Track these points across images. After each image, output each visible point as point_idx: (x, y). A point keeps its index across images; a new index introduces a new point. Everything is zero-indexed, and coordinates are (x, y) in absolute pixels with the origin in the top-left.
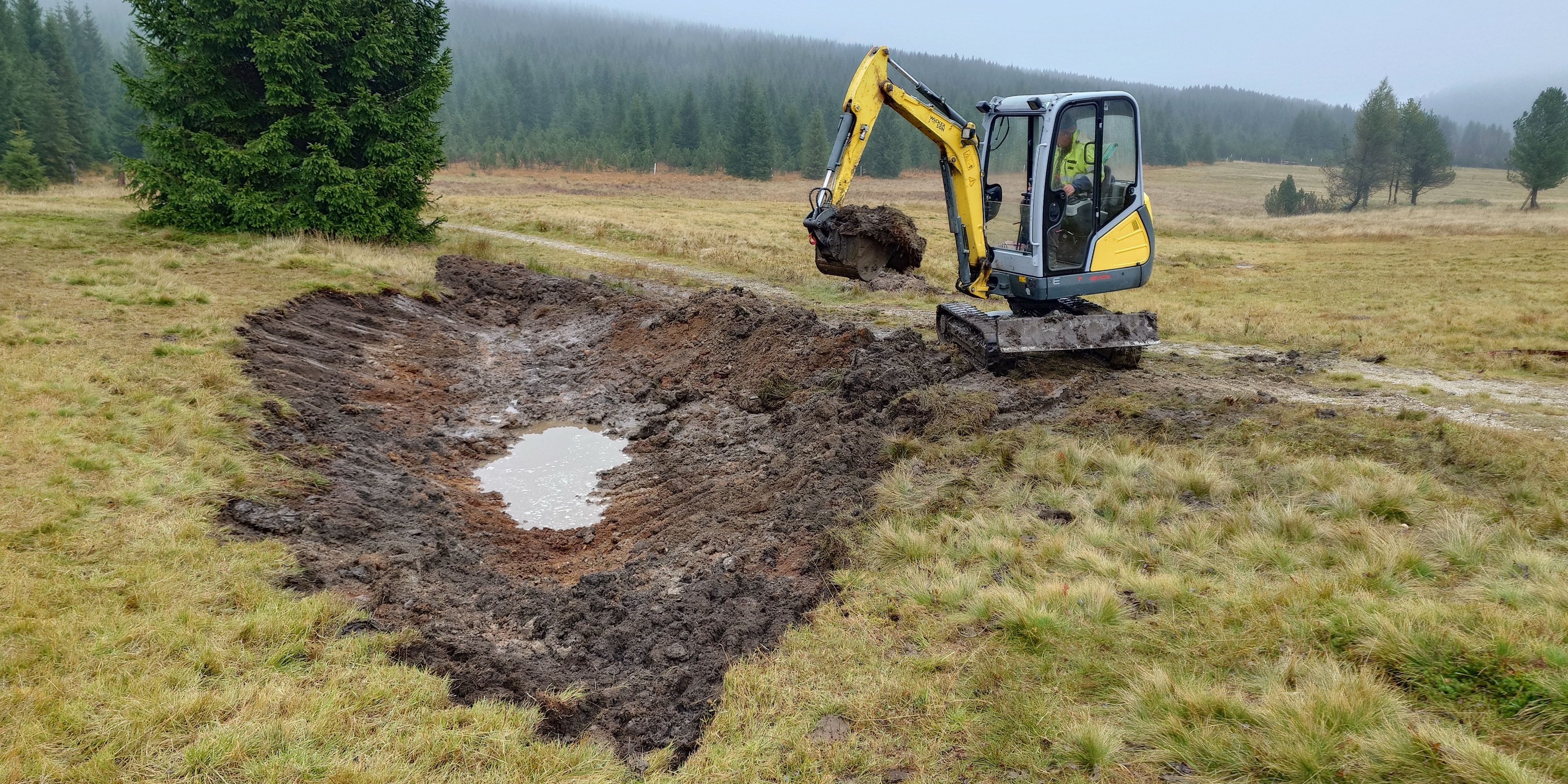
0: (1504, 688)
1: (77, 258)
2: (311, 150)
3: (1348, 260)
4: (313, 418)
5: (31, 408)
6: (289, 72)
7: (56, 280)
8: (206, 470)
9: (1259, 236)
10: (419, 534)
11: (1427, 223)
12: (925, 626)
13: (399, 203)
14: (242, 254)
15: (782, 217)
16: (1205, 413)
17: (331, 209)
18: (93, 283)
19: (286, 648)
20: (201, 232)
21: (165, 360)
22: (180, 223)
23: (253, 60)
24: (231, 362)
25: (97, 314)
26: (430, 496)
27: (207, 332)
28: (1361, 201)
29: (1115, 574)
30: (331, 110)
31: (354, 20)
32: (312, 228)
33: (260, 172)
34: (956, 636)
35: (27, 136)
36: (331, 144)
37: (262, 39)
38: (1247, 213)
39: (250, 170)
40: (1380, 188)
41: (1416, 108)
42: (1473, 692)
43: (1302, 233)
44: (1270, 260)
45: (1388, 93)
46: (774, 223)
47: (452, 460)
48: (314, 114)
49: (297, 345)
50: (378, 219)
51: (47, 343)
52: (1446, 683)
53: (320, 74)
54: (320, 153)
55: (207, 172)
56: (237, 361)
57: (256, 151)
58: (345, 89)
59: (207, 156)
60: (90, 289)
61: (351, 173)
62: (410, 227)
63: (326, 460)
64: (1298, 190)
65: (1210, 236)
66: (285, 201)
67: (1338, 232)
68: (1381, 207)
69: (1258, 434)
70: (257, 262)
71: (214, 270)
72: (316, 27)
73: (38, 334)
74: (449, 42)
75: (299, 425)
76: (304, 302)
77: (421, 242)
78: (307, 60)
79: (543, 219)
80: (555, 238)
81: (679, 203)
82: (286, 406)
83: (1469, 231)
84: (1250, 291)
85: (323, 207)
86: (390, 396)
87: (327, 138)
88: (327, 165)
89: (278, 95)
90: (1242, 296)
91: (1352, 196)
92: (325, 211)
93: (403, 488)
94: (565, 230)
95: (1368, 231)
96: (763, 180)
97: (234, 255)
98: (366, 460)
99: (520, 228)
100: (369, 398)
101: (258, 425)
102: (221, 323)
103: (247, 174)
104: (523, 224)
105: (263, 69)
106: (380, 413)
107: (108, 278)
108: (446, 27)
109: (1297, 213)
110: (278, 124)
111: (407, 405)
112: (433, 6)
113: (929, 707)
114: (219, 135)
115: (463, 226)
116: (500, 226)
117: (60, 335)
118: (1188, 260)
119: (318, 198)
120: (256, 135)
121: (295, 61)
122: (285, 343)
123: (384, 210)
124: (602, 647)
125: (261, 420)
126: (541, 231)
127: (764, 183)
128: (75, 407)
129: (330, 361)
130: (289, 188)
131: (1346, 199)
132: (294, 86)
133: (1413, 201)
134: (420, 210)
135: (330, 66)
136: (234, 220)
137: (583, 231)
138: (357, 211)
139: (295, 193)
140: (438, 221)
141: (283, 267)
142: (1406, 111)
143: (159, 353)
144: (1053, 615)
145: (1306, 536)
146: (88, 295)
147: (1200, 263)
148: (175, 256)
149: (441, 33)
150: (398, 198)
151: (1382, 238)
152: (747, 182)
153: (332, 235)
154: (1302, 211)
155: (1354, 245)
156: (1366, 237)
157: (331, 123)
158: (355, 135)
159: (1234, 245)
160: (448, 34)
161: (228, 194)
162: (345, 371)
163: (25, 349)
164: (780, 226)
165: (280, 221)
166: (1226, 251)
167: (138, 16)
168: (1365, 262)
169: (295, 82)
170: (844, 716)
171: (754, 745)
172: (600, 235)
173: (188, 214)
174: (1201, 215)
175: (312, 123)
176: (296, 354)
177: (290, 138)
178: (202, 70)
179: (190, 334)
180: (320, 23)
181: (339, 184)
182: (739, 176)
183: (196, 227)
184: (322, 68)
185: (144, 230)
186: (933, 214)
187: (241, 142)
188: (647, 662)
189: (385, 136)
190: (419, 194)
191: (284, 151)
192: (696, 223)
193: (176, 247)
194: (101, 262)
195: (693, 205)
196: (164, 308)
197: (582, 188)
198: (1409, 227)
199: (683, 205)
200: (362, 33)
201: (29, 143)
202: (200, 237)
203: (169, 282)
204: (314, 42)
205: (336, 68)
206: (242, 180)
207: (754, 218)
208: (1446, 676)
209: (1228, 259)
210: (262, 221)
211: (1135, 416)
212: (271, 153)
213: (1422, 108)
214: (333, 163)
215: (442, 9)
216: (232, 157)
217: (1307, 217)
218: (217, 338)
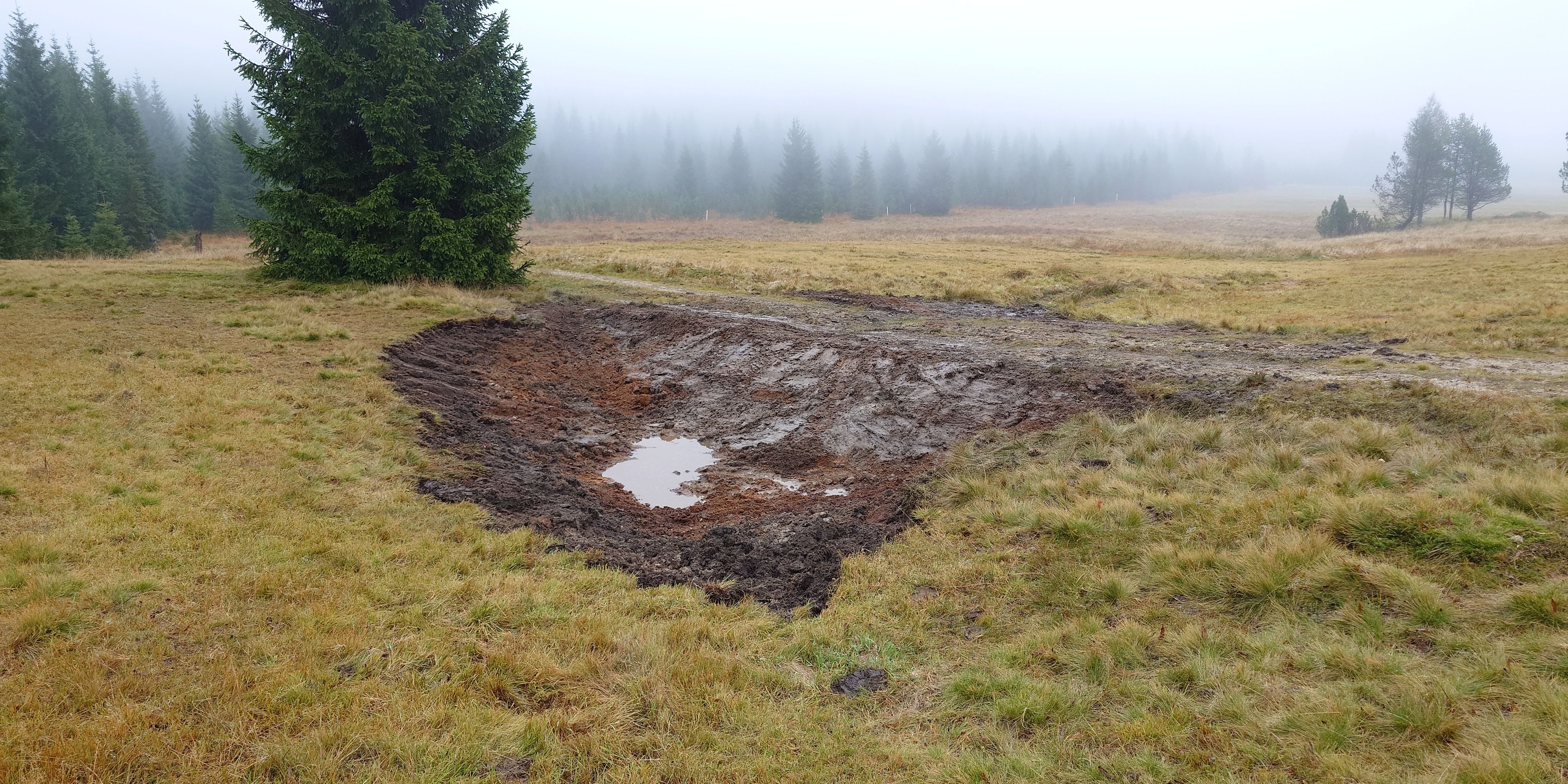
0: (1420, 539)
1: (223, 306)
2: (416, 204)
3: (1391, 272)
4: (460, 426)
5: (238, 418)
6: (393, 134)
7: (216, 323)
8: (395, 459)
9: (1307, 255)
10: (568, 507)
11: (1478, 236)
12: (990, 536)
13: (493, 249)
14: (361, 299)
15: (840, 254)
16: (1228, 392)
17: (434, 257)
18: (248, 325)
19: (510, 560)
20: (320, 281)
21: (329, 382)
22: (300, 276)
23: (361, 125)
24: (383, 383)
25: (260, 348)
26: (569, 482)
27: (358, 360)
28: (1415, 218)
29: (1141, 496)
30: (433, 167)
31: (450, 85)
32: (419, 274)
33: (370, 226)
34: (1013, 542)
35: (111, 208)
36: (433, 197)
37: (368, 106)
38: (1300, 235)
39: (361, 224)
40: (1435, 204)
41: (1469, 123)
42: (1398, 545)
43: (1349, 251)
44: (1313, 276)
45: (1437, 109)
46: (832, 259)
47: (575, 461)
48: (417, 171)
49: (428, 371)
50: (476, 264)
51: (229, 372)
52: (1379, 541)
53: (420, 134)
54: (424, 207)
55: (322, 228)
56: (387, 382)
57: (365, 207)
58: (442, 148)
59: (323, 214)
60: (248, 330)
61: (451, 223)
62: (502, 271)
63: (480, 456)
64: (1350, 211)
65: (1259, 257)
66: (393, 251)
67: (1387, 249)
68: (1435, 224)
69: (1272, 406)
70: (377, 305)
71: (343, 313)
72: (417, 92)
73: (220, 365)
74: (532, 98)
75: (449, 431)
76: (427, 336)
77: (514, 284)
78: (409, 122)
79: (618, 262)
80: (632, 278)
81: (738, 245)
82: (438, 417)
83: (1519, 242)
84: (1288, 301)
85: (427, 256)
86: (515, 411)
87: (428, 192)
88: (430, 217)
89: (383, 155)
90: (1279, 306)
91: (1405, 214)
92: (428, 259)
93: (545, 477)
94: (639, 270)
95: (1417, 246)
96: (814, 222)
97: (355, 300)
98: (510, 456)
99: (598, 270)
100: (497, 413)
101: (420, 430)
102: (367, 353)
103: (359, 229)
104: (601, 266)
105: (370, 133)
106: (509, 424)
107: (260, 320)
108: (529, 87)
109: (1349, 234)
110: (386, 182)
111: (528, 418)
112: (517, 69)
113: (995, 578)
114: (331, 195)
115: (545, 271)
116: (578, 269)
117: (238, 365)
118: (1233, 278)
119: (424, 247)
120: (365, 192)
121: (398, 124)
122: (420, 370)
123: (481, 256)
124: (738, 567)
125: (421, 426)
126: (618, 271)
127: (815, 226)
128: (272, 417)
129: (460, 384)
130: (396, 240)
131: (1399, 217)
132: (397, 146)
133: (1469, 217)
134: (510, 254)
135: (429, 127)
136: (350, 270)
137: (658, 270)
138: (457, 257)
139: (401, 244)
140: (527, 265)
141: (400, 308)
142: (1458, 127)
143: (324, 377)
144: (1090, 522)
145: (1296, 465)
146: (247, 334)
147: (1245, 281)
148: (308, 301)
149: (524, 93)
150: (492, 244)
151: (1431, 252)
152: (799, 225)
153: (436, 280)
154: (1357, 231)
155: (1402, 260)
156: (1415, 252)
157: (433, 178)
158: (453, 189)
159: (1281, 264)
160: (530, 94)
161: (343, 247)
162: (472, 392)
163: (214, 376)
164: (837, 261)
165: (391, 269)
166: (1272, 269)
167: (257, 91)
168: (1407, 273)
169: (398, 142)
170: (931, 587)
171: (869, 604)
172: (672, 273)
173: (308, 266)
174: (1253, 239)
175: (415, 180)
176: (430, 378)
177: (395, 194)
178: (317, 137)
179: (344, 362)
180: (420, 88)
181: (439, 233)
182: (790, 220)
183: (316, 278)
184: (422, 129)
185: (269, 282)
186: (984, 247)
187: (352, 201)
188: (776, 574)
189: (478, 187)
190: (511, 240)
191: (391, 206)
192: (759, 261)
193: (303, 294)
194: (246, 309)
195: (752, 246)
196: (313, 343)
197: (637, 237)
198: (1458, 241)
199: (743, 246)
200: (457, 95)
201: (113, 215)
202: (320, 285)
203: (310, 324)
204: (415, 106)
205: (433, 128)
206: (354, 235)
207: (813, 255)
208: (1379, 536)
209: (1273, 276)
210: (375, 269)
211: (1167, 397)
212: (380, 209)
213: (1474, 123)
214: (436, 215)
215: (525, 71)
216: (345, 213)
217: (1360, 236)
218: (369, 364)
